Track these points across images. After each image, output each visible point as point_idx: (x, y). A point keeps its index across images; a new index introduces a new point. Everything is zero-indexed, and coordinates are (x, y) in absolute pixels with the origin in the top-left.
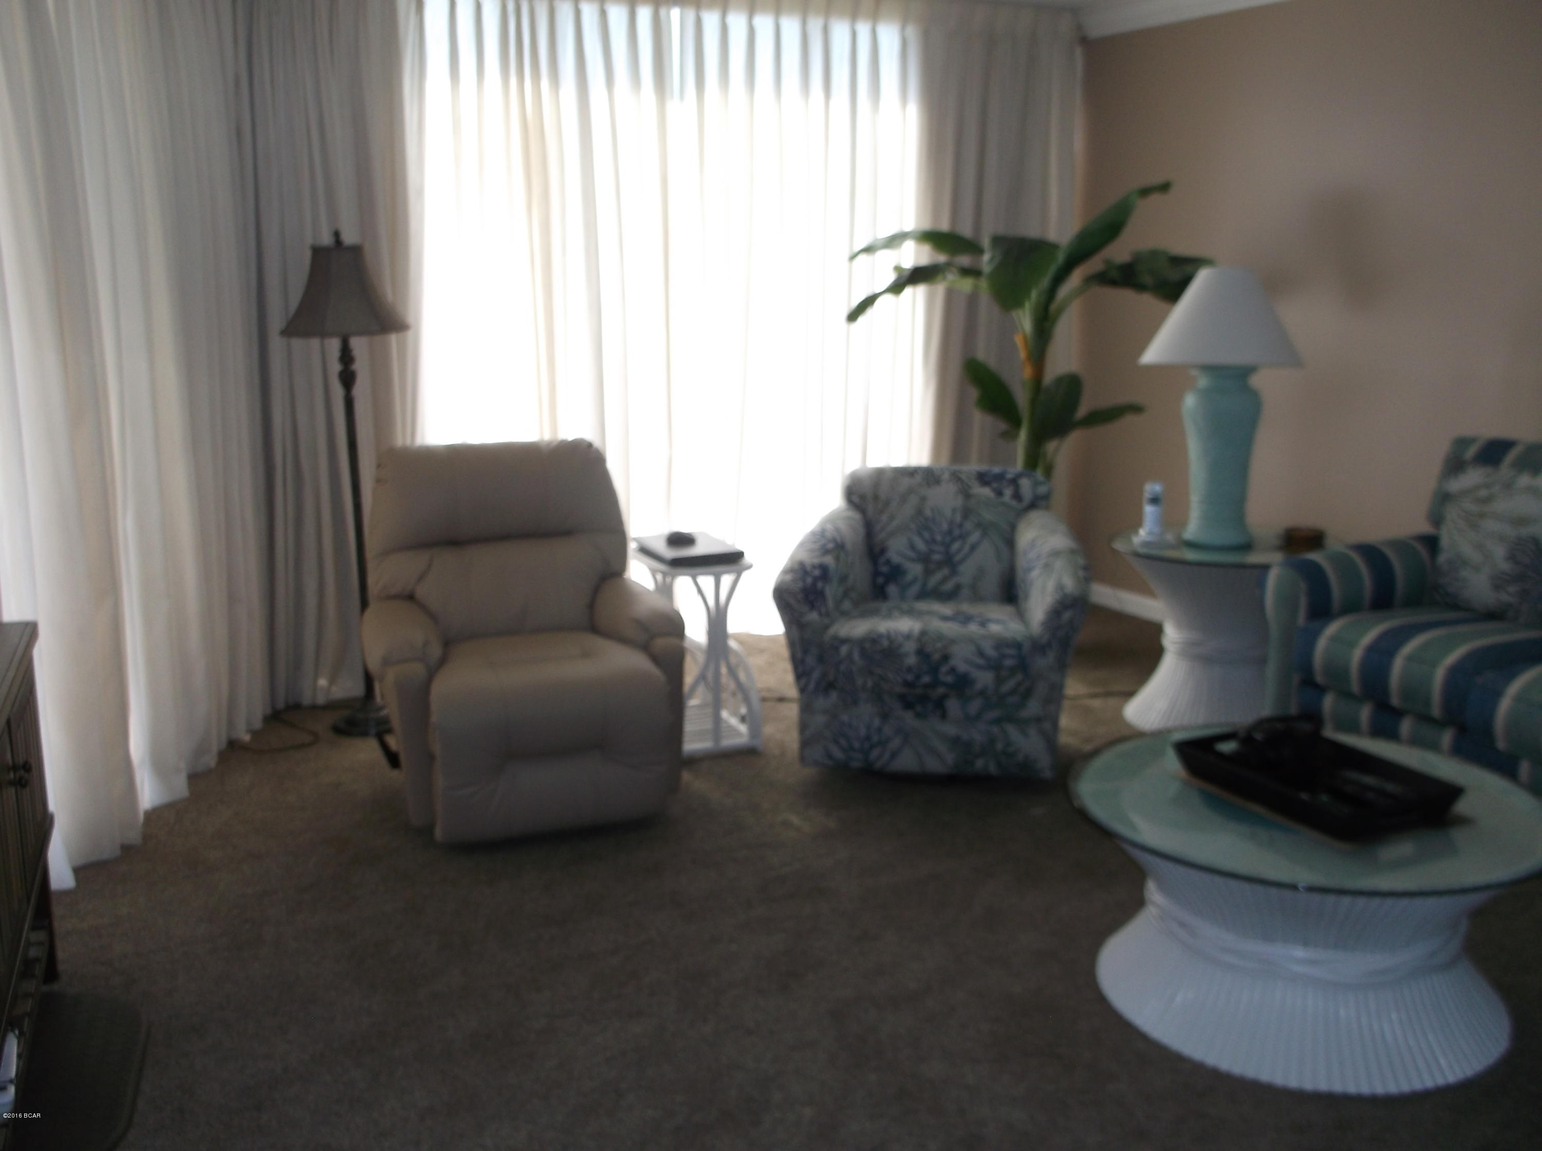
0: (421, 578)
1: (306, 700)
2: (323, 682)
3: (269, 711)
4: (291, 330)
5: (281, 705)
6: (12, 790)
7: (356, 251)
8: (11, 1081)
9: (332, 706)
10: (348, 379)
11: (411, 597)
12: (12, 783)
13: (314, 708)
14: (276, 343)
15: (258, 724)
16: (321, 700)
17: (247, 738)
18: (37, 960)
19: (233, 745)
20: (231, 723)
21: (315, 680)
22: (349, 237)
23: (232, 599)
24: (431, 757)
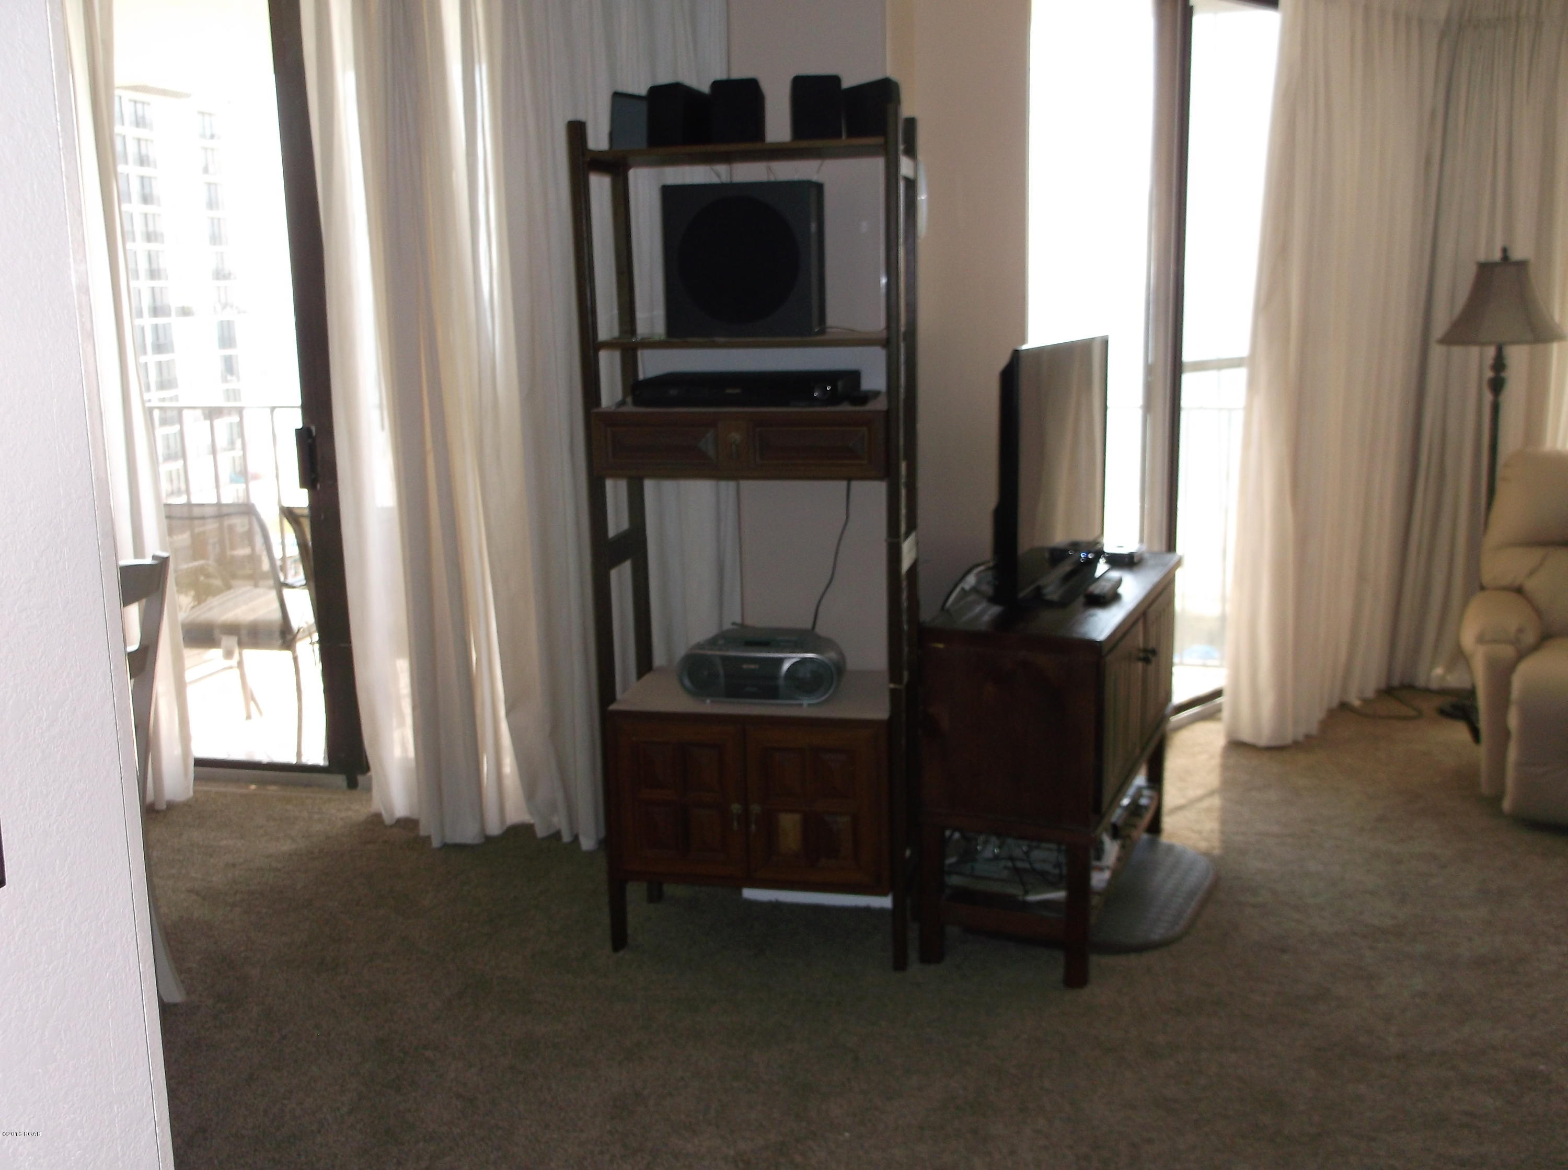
0: (1532, 573)
1: (1421, 682)
2: (1439, 671)
3: (1383, 685)
4: (1449, 340)
5: (1396, 682)
6: (1140, 665)
7: (1522, 265)
8: (1108, 868)
9: (1443, 692)
10: (1497, 385)
11: (1519, 590)
12: (1140, 659)
13: (1427, 691)
14: (1437, 352)
15: (1370, 693)
16: (1434, 685)
17: (1356, 703)
18: (1146, 808)
19: (1344, 706)
20: (1344, 689)
21: (1431, 669)
22: (1519, 253)
23: (1361, 577)
24: (1507, 734)
